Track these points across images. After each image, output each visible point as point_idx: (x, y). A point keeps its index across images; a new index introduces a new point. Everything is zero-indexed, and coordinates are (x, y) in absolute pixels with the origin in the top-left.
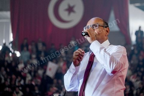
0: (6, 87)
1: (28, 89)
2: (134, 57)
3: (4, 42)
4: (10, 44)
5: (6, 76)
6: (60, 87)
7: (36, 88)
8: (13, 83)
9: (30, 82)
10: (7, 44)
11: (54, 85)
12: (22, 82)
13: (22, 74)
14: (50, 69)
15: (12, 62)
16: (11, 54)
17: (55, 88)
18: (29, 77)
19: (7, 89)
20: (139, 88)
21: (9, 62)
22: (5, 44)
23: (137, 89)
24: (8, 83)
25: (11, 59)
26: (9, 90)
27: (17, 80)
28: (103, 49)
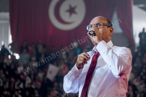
0: (5, 91)
1: (27, 93)
2: (138, 59)
3: (3, 44)
4: (9, 45)
5: (5, 80)
6: (61, 91)
7: (36, 92)
8: (12, 86)
9: (29, 85)
10: (6, 46)
11: (55, 89)
12: (21, 86)
13: (22, 77)
14: (51, 72)
15: (11, 64)
16: (10, 57)
17: (56, 92)
18: (29, 81)
19: (6, 93)
20: (143, 92)
21: (8, 64)
22: (3, 46)
23: (141, 93)
24: (7, 86)
25: (10, 61)
26: (8, 94)
27: (17, 83)
28: (111, 50)
